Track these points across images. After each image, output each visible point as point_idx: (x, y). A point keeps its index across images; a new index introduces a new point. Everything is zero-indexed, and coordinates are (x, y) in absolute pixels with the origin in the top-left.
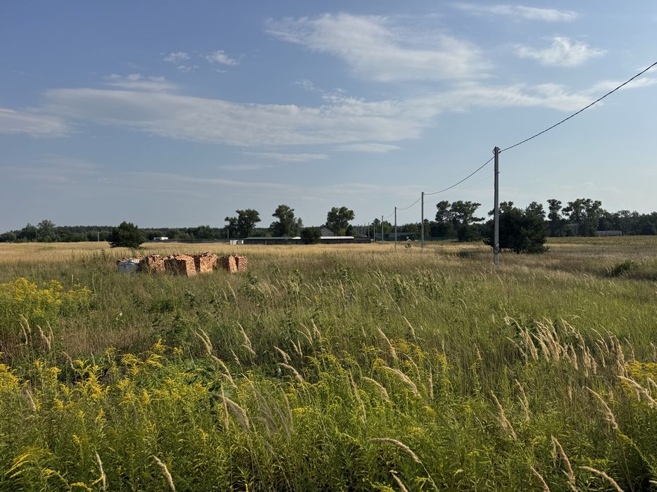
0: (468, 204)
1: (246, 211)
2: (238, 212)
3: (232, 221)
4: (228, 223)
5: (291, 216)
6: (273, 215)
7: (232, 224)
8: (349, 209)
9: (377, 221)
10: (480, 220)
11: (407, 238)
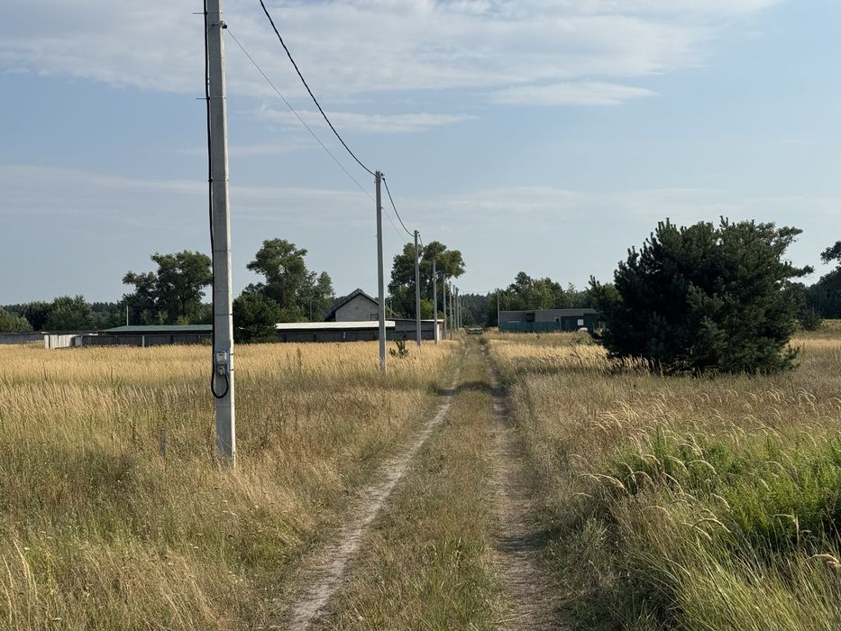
0: (766, 231)
1: (180, 257)
2: (156, 259)
3: (143, 283)
4: (132, 289)
5: (296, 267)
6: (250, 267)
7: (142, 290)
8: (450, 248)
9: (522, 278)
10: (800, 273)
11: (580, 322)
